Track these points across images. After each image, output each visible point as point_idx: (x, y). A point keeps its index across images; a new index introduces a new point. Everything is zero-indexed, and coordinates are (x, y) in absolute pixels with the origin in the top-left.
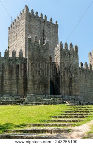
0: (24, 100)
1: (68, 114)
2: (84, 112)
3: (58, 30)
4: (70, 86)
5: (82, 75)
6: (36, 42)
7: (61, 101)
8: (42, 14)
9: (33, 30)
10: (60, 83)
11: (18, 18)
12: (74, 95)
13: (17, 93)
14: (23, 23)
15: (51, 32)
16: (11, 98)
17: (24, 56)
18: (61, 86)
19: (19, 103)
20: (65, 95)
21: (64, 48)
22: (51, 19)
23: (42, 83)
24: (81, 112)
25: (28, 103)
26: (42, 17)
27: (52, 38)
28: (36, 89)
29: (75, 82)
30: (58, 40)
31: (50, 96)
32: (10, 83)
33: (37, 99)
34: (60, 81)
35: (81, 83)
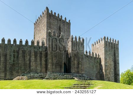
0: (46, 76)
1: (76, 86)
2: (87, 85)
3: (70, 27)
4: (78, 67)
5: (86, 59)
6: (54, 35)
7: (72, 77)
8: (58, 15)
9: (52, 26)
10: (71, 65)
11: (41, 16)
12: (80, 74)
13: (41, 71)
14: (45, 20)
15: (66, 28)
16: (36, 74)
17: (45, 45)
18: (71, 67)
19: (42, 78)
20: (74, 73)
21: (74, 40)
22: (65, 19)
23: (58, 64)
24: (84, 85)
25: (48, 79)
26: (59, 16)
27: (66, 32)
28: (54, 69)
29: (81, 65)
30: (70, 34)
31: (63, 73)
32: (35, 64)
33: (55, 76)
34: (71, 63)
35: (86, 65)
